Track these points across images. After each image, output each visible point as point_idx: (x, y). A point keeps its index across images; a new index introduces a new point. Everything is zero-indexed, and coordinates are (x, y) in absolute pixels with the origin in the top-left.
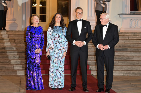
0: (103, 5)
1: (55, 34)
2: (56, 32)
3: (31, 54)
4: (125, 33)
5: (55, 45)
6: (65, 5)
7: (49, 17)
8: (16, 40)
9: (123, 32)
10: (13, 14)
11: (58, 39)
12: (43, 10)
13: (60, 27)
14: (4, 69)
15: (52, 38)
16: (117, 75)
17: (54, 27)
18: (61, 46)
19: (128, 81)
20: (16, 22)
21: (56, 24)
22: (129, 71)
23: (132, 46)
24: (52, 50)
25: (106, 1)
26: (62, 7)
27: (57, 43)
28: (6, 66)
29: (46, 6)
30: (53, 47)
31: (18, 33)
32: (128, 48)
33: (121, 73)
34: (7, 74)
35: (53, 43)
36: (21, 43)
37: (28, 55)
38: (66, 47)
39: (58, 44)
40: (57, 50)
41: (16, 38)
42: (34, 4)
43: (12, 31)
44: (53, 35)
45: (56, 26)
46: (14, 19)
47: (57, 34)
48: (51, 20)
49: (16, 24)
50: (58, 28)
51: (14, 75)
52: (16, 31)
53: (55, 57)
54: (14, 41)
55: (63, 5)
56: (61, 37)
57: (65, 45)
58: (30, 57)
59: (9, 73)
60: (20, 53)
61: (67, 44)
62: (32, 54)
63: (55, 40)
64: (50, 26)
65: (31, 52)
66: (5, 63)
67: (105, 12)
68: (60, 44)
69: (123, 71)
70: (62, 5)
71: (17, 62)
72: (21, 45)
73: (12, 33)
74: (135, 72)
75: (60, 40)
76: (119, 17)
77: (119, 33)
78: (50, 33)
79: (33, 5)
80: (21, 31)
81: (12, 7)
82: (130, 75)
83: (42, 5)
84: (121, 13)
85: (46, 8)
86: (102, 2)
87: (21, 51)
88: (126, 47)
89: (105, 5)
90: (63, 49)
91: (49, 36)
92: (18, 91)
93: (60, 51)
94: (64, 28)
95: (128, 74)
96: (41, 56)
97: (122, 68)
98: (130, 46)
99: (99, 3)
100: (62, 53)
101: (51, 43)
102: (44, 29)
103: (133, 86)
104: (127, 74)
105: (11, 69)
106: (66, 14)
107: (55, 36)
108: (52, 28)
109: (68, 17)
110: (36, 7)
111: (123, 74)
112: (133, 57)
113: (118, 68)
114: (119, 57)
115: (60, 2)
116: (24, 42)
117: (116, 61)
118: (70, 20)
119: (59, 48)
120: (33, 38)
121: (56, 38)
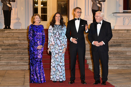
0: (98, 5)
1: (55, 32)
2: (57, 30)
3: (34, 50)
4: (119, 30)
5: (56, 42)
6: (64, 5)
7: (49, 16)
8: (20, 38)
9: (117, 30)
10: (17, 14)
12: (44, 10)
13: (60, 25)
14: (9, 64)
15: (53, 36)
16: (112, 68)
17: (54, 25)
18: (61, 43)
19: (122, 74)
20: (19, 21)
21: (56, 22)
22: (123, 64)
23: (125, 42)
24: (53, 47)
25: (101, 1)
26: (62, 7)
27: (57, 40)
28: (11, 61)
29: (47, 6)
30: (54, 44)
31: (21, 31)
32: (122, 44)
33: (116, 67)
34: (12, 69)
35: (54, 40)
36: (24, 40)
38: (66, 43)
39: (58, 41)
40: (57, 47)
41: (20, 36)
43: (16, 29)
44: (53, 33)
45: (56, 25)
46: (18, 19)
47: (58, 32)
48: (52, 19)
49: (20, 23)
50: (58, 27)
51: (18, 70)
52: (20, 30)
53: (56, 53)
54: (18, 38)
55: (62, 5)
56: (60, 34)
57: (65, 42)
58: (33, 53)
59: (14, 68)
60: (24, 49)
61: (67, 41)
63: (55, 38)
64: (50, 25)
66: (10, 59)
68: (60, 41)
69: (118, 64)
71: (21, 58)
72: (25, 42)
73: (16, 31)
74: (128, 65)
76: (114, 15)
78: (51, 31)
79: (35, 5)
80: (25, 29)
81: (16, 7)
82: (124, 68)
83: (43, 6)
84: (115, 12)
85: (47, 8)
86: (97, 2)
87: (25, 48)
88: (120, 43)
89: (101, 4)
90: (63, 46)
91: (50, 34)
92: (23, 84)
93: (60, 47)
94: (63, 26)
95: (122, 67)
96: (42, 52)
97: (116, 62)
98: (124, 42)
99: (95, 3)
100: (62, 49)
101: (52, 41)
102: (45, 28)
103: (127, 79)
104: (121, 67)
105: (16, 64)
106: (65, 13)
108: (53, 26)
109: (67, 16)
111: (117, 68)
112: (126, 52)
113: (113, 62)
114: (113, 52)
115: (59, 2)
116: (27, 39)
117: (111, 56)
118: (69, 19)
119: (59, 45)
120: (35, 35)
121: (56, 36)
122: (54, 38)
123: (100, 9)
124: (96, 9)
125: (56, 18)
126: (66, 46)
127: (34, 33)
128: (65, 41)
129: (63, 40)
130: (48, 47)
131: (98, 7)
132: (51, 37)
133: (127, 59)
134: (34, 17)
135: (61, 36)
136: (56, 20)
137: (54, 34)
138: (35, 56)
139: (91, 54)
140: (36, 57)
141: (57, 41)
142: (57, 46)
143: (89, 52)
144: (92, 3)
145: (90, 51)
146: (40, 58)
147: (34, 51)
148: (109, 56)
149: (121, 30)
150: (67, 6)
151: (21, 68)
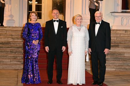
0: (96, 4)
4: (117, 30)
6: (60, 3)
7: (44, 14)
8: (13, 35)
9: (115, 30)
10: (11, 10)
12: (39, 8)
14: (2, 63)
16: (109, 70)
19: (120, 76)
20: (13, 18)
22: (120, 66)
23: (123, 43)
26: (57, 5)
28: (4, 60)
29: (41, 4)
31: (15, 29)
32: (120, 45)
33: (113, 68)
34: (5, 68)
36: (18, 39)
41: (13, 34)
42: (29, 2)
43: (10, 27)
46: (11, 16)
49: (14, 20)
51: (11, 69)
52: (13, 27)
54: (11, 36)
59: (6, 67)
60: (17, 48)
66: (3, 58)
69: (115, 66)
70: (57, 3)
71: (14, 57)
72: (19, 40)
73: (9, 29)
74: (126, 67)
76: (112, 15)
77: (111, 30)
80: (19, 27)
82: (121, 70)
83: (37, 3)
84: (113, 11)
85: (41, 5)
86: (95, 1)
87: (18, 47)
88: (118, 43)
92: (16, 84)
95: (120, 69)
97: (113, 63)
98: (122, 43)
99: (92, 1)
103: (124, 81)
104: (118, 69)
105: (8, 63)
109: (63, 14)
110: (32, 5)
111: (114, 70)
112: (124, 53)
113: (110, 63)
114: (111, 53)
116: (21, 37)
117: (108, 57)
123: (98, 8)
131: (96, 6)
133: (125, 61)
146: (35, 58)
147: (29, 51)
148: (106, 57)
149: (119, 30)
150: (63, 3)
151: (14, 67)
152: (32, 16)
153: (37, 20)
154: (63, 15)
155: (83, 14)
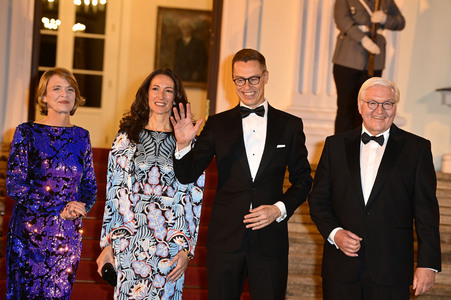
0: (368, 44)
1: (144, 167)
2: (151, 157)
3: (29, 254)
5: (142, 219)
6: (193, 32)
7: (114, 84)
11: (158, 191)
12: (90, 53)
13: (168, 134)
15: (130, 185)
17: (142, 134)
18: (166, 226)
24: (124, 243)
25: (383, 27)
26: (180, 42)
27: (152, 207)
30: (132, 227)
35: (132, 209)
37: (11, 262)
38: (192, 227)
39: (155, 215)
40: (147, 244)
44: (132, 172)
45: (151, 132)
47: (155, 170)
50: (158, 141)
53: (138, 277)
55: (184, 32)
56: (169, 182)
57: (191, 221)
58: (22, 270)
61: (199, 215)
62: (33, 258)
63: (143, 196)
64: (122, 131)
65: (26, 248)
67: (378, 74)
68: (163, 213)
70: (180, 33)
75: (165, 194)
77: (439, 175)
78: (123, 161)
86: (364, 29)
89: (380, 42)
90: (177, 241)
91: (115, 177)
93: (160, 246)
99: (350, 31)
100: (168, 257)
101: (122, 210)
102: (95, 142)
106: (195, 75)
107: (145, 178)
108: (134, 138)
109: (203, 89)
115: (170, 16)
118: (213, 105)
119: (157, 235)
120: (44, 179)
121: (147, 186)
122: (135, 199)
123: (376, 67)
124: (356, 63)
125: (152, 94)
126: (193, 243)
127: (40, 165)
128: (189, 217)
129: (180, 211)
130: (102, 244)
131: (368, 54)
132: (123, 192)
134: (42, 82)
135: (170, 192)
136: (151, 104)
137: (138, 177)
138: (31, 285)
139: (317, 293)
140: (35, 288)
141: (150, 216)
142: (147, 240)
143: (309, 281)
144: (337, 32)
145: (315, 274)
150: (208, 36)
152: (50, 92)
153: (72, 113)
154: (205, 94)
155: (300, 92)
